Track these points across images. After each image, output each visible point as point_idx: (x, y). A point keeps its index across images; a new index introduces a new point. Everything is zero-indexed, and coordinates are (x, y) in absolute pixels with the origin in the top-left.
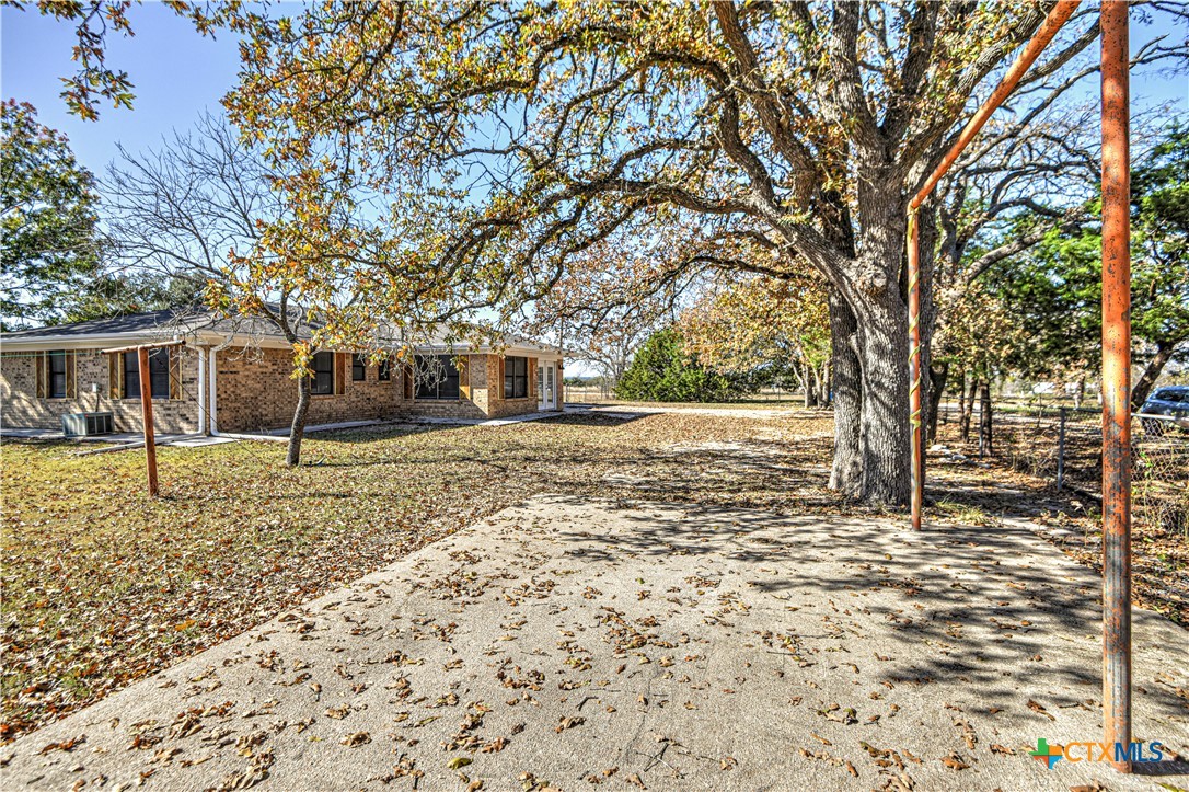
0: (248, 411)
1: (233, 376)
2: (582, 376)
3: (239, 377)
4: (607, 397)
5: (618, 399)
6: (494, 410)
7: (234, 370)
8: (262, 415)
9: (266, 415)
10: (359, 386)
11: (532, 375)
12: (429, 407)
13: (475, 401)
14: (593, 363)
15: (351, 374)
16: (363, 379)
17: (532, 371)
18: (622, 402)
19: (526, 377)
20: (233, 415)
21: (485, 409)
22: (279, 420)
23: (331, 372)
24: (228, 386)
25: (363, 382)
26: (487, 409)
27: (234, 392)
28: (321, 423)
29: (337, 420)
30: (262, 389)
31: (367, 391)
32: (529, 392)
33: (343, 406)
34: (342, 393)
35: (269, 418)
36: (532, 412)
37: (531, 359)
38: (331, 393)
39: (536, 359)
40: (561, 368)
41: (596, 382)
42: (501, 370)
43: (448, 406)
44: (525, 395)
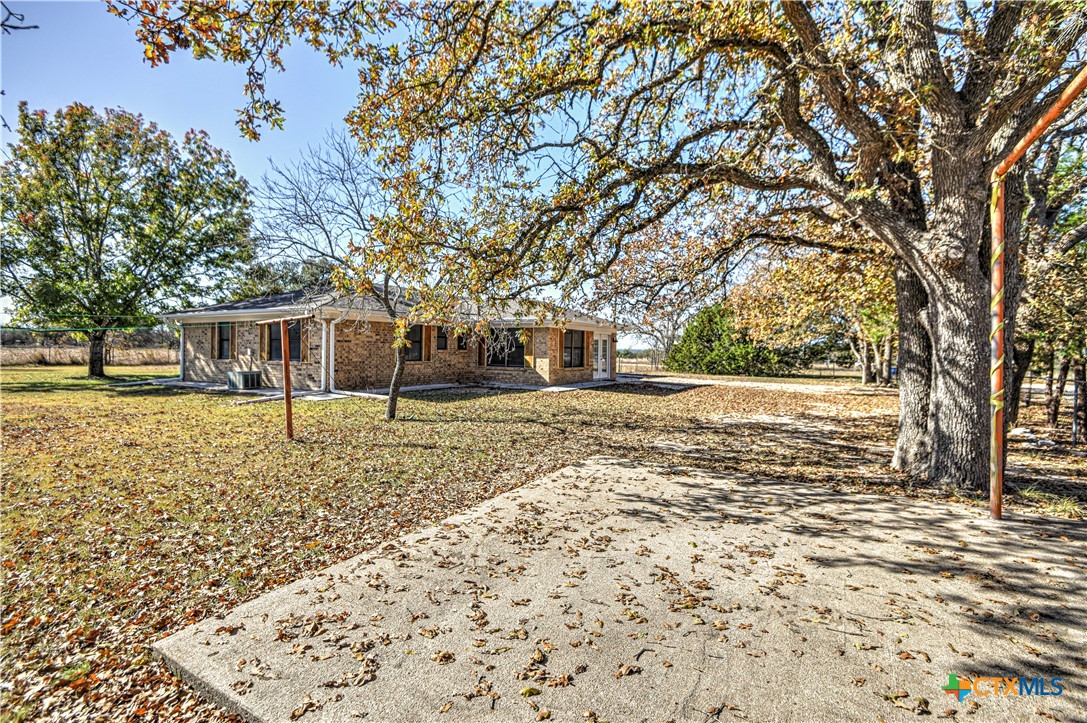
0: (357, 373)
1: (347, 344)
2: (633, 348)
3: (351, 345)
4: (657, 368)
5: (667, 370)
6: (554, 378)
7: (348, 339)
8: (367, 377)
9: (371, 377)
10: (442, 354)
11: (588, 347)
12: (499, 374)
13: (538, 370)
14: (644, 336)
15: (436, 343)
16: (446, 348)
17: (588, 343)
18: (671, 374)
19: (583, 348)
20: (347, 376)
21: (546, 377)
22: (381, 381)
23: (420, 342)
24: (343, 352)
25: (445, 351)
26: (548, 376)
27: (347, 357)
28: (412, 384)
29: (425, 382)
30: (368, 355)
31: (448, 359)
32: (585, 362)
33: (430, 371)
34: (429, 359)
35: (373, 379)
36: (588, 381)
37: (588, 332)
38: (420, 359)
39: (592, 333)
40: (614, 341)
41: (646, 354)
42: (561, 342)
43: (514, 373)
44: (581, 365)
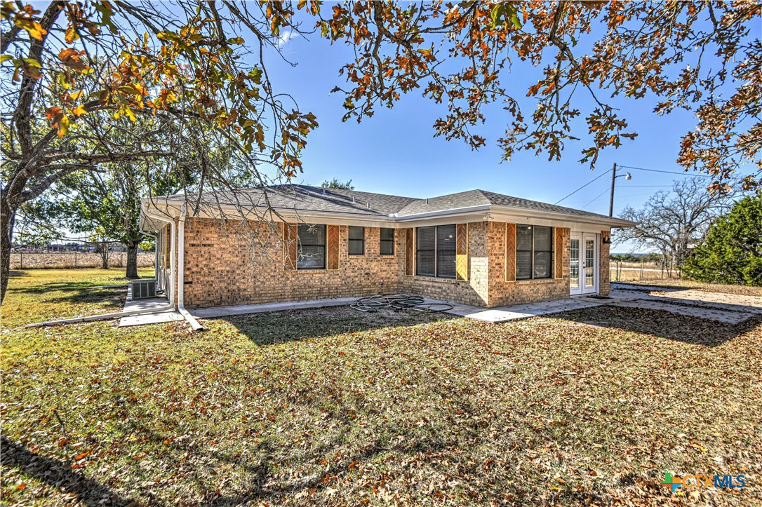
0: (223, 285)
1: (206, 248)
2: (636, 252)
3: (213, 250)
4: (670, 276)
5: (685, 279)
6: (497, 295)
7: (208, 242)
8: (239, 290)
9: (245, 290)
10: (357, 261)
11: (560, 251)
12: (427, 286)
13: (473, 284)
14: (649, 240)
15: (346, 248)
16: (363, 254)
17: (560, 245)
18: (690, 284)
19: (551, 252)
20: (206, 289)
21: (484, 295)
22: (260, 295)
23: (324, 246)
24: (200, 259)
25: (361, 257)
26: (487, 294)
27: (207, 266)
28: (310, 298)
29: (329, 295)
30: (240, 263)
31: (365, 266)
32: (555, 272)
33: (337, 281)
34: (335, 267)
35: (250, 291)
36: (560, 298)
37: (559, 230)
38: (324, 268)
39: (568, 230)
40: (606, 241)
41: (653, 258)
42: (509, 243)
43: (445, 287)
44: (550, 276)
